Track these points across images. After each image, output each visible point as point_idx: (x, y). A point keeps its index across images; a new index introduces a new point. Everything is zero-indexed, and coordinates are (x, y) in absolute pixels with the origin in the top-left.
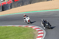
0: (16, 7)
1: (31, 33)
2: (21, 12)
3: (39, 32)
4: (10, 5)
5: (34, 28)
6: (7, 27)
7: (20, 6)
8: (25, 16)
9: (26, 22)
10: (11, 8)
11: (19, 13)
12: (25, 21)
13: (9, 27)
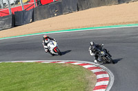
0: (44, 18)
1: (79, 78)
2: (58, 30)
3: (100, 76)
4: (31, 13)
5: (87, 67)
6: (23, 65)
7: (54, 16)
8: (47, 38)
9: (49, 51)
10: (33, 21)
11: (51, 31)
12: (46, 50)
13: (29, 64)
